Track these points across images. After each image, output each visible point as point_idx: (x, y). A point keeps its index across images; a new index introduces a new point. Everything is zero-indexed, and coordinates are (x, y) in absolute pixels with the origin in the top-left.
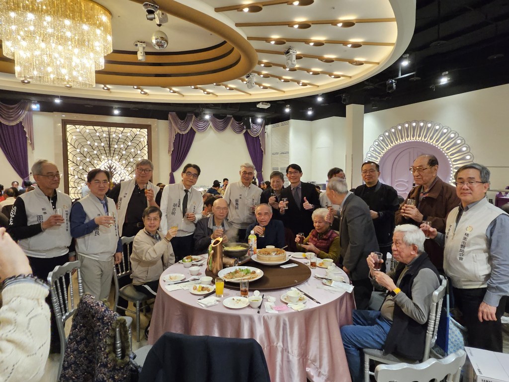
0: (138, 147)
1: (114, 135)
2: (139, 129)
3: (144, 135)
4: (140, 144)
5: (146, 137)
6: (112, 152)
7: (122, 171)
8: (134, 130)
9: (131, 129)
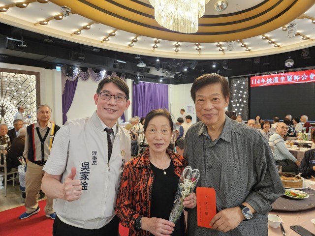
0: (27, 90)
1: (6, 79)
2: (28, 75)
3: (33, 80)
4: (29, 88)
5: (35, 82)
6: (4, 93)
7: (13, 109)
8: (24, 75)
9: (21, 75)
